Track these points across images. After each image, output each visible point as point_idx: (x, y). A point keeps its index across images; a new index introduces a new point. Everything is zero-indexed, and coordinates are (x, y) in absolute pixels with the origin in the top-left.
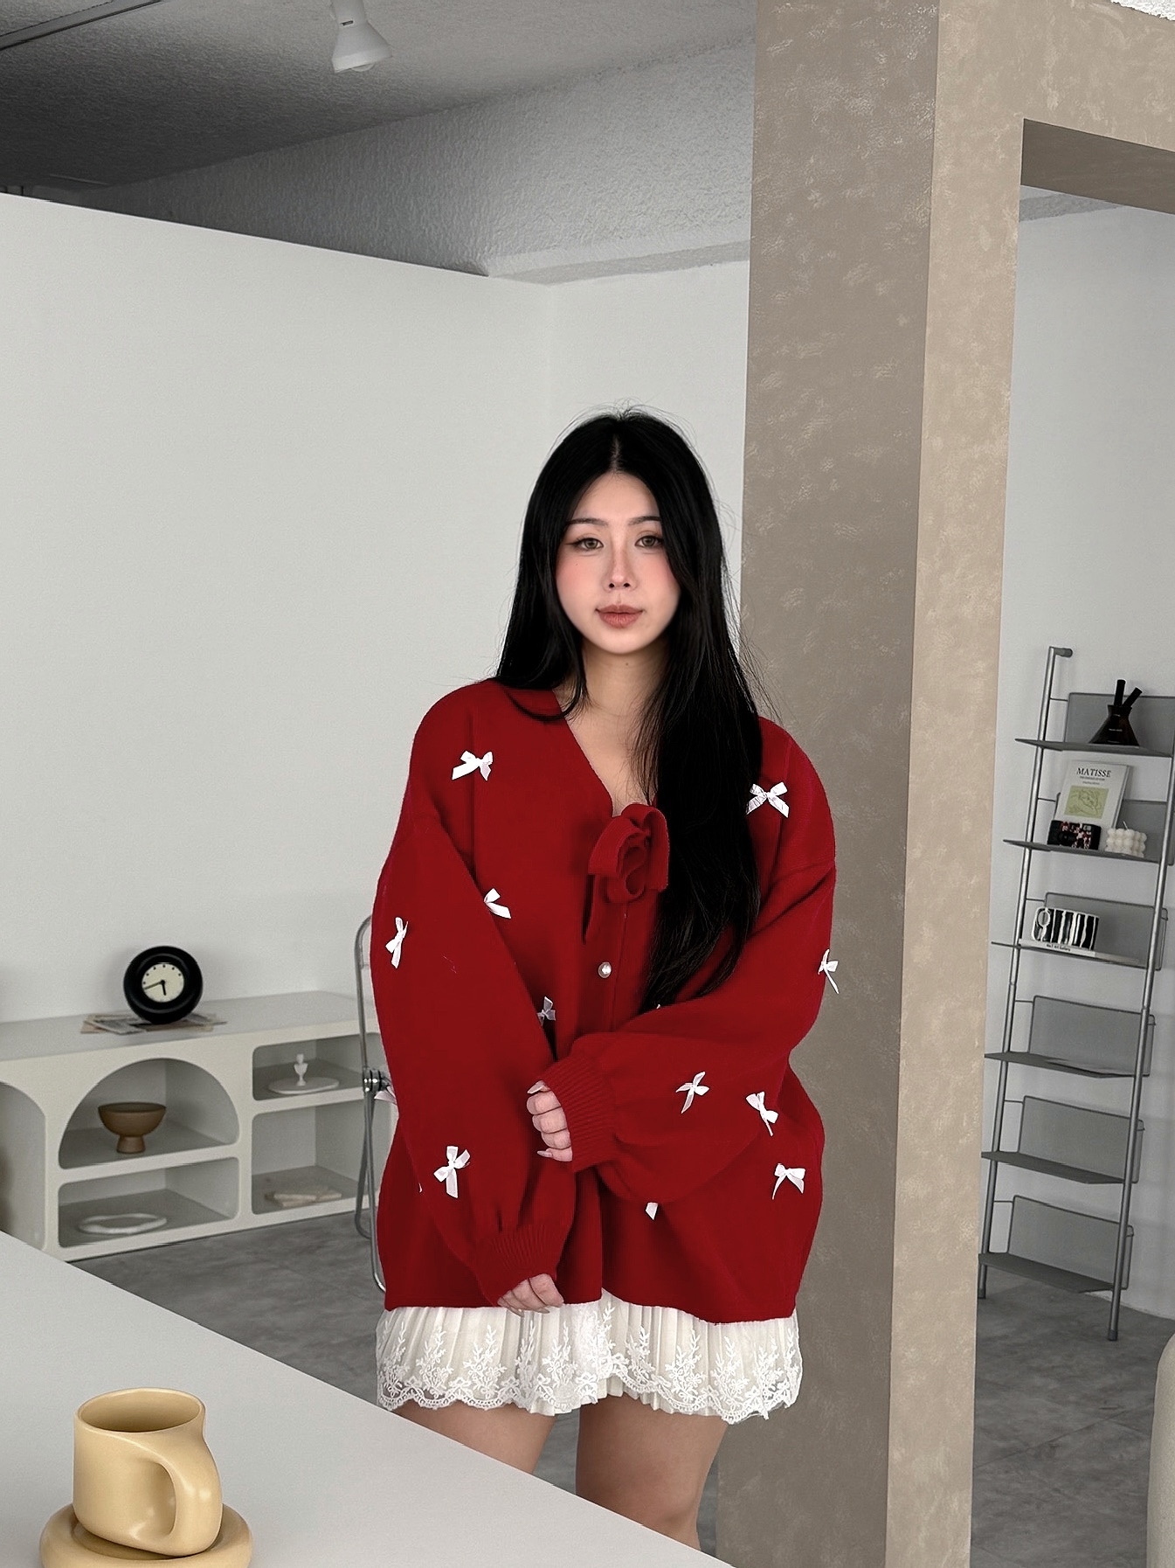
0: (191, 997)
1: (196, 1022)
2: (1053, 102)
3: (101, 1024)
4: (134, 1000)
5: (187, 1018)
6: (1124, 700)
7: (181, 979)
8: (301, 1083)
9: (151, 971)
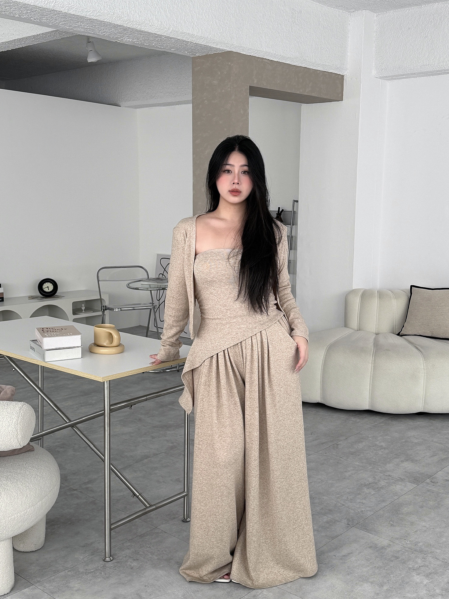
0: (55, 291)
1: (56, 296)
2: (255, 82)
3: (32, 298)
4: (41, 291)
5: (54, 296)
6: (280, 212)
7: (52, 286)
8: (83, 311)
9: (44, 284)
